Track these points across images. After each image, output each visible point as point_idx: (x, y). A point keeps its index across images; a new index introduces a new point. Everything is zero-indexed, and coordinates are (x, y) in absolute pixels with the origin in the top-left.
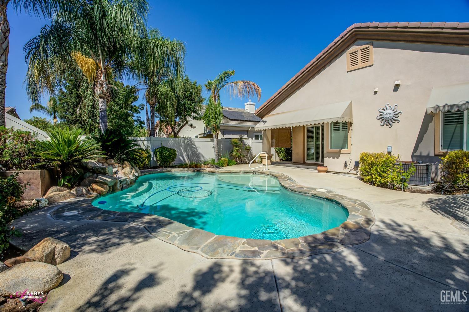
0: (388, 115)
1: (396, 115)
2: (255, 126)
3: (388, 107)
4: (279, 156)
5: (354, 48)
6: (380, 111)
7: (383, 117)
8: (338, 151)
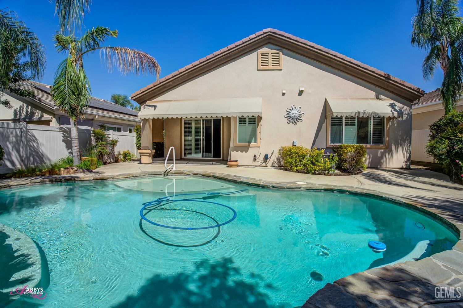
0: (295, 115)
1: (300, 115)
3: (294, 108)
5: (265, 50)
6: (287, 110)
7: (290, 116)
8: (247, 145)
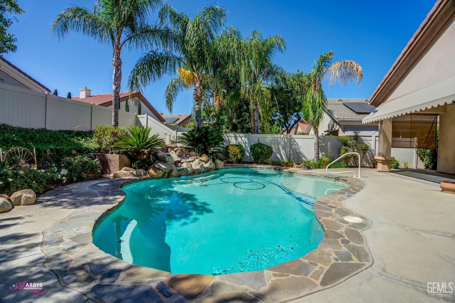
2: (362, 119)
4: (423, 160)
